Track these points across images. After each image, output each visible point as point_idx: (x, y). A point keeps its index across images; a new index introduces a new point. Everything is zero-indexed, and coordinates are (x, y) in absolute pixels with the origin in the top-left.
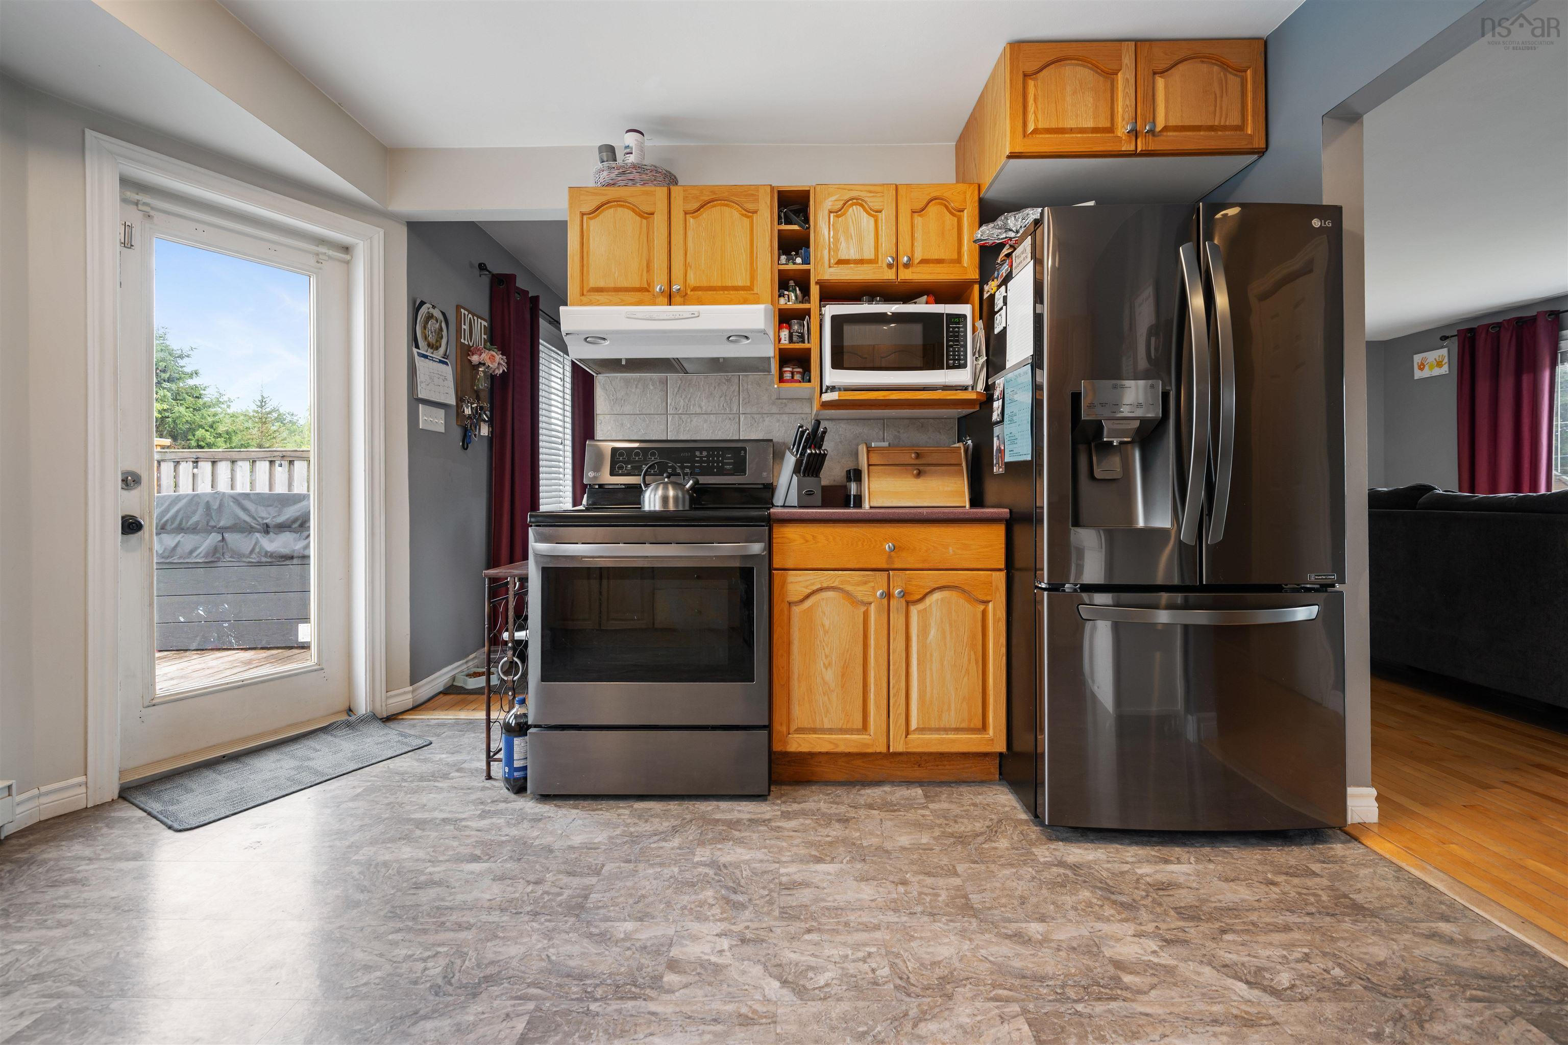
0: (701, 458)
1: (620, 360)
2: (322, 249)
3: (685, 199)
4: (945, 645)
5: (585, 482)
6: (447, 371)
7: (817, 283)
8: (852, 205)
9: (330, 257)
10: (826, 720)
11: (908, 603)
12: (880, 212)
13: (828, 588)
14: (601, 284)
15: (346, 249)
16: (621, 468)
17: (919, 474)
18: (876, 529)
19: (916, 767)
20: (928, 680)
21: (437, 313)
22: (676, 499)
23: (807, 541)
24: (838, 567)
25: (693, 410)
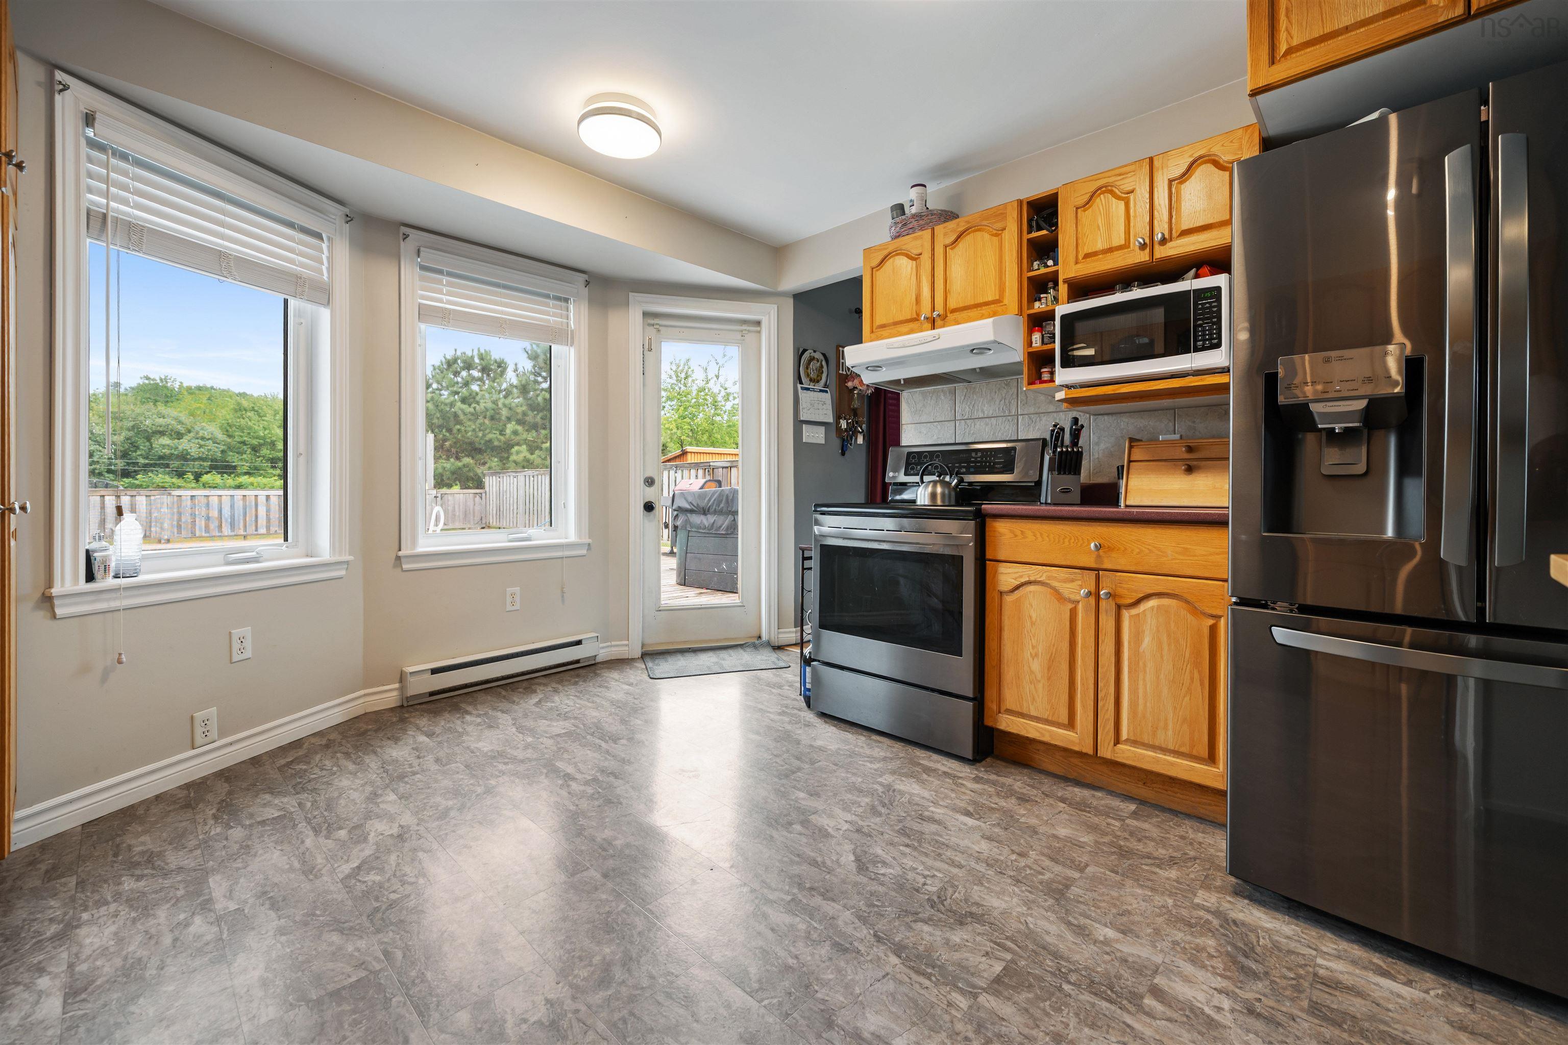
0: (976, 458)
1: (899, 380)
2: (744, 327)
3: (945, 234)
4: (1162, 657)
5: (887, 480)
6: (827, 397)
7: (1065, 281)
8: (1103, 193)
9: (749, 331)
10: (1032, 708)
11: (1119, 607)
12: (1132, 192)
13: (1035, 582)
14: (884, 322)
15: (758, 323)
16: (912, 469)
17: (1190, 470)
18: (1084, 528)
19: (1140, 785)
20: (1141, 691)
21: (818, 355)
22: (943, 495)
23: (1016, 536)
24: (1045, 562)
25: (975, 415)
